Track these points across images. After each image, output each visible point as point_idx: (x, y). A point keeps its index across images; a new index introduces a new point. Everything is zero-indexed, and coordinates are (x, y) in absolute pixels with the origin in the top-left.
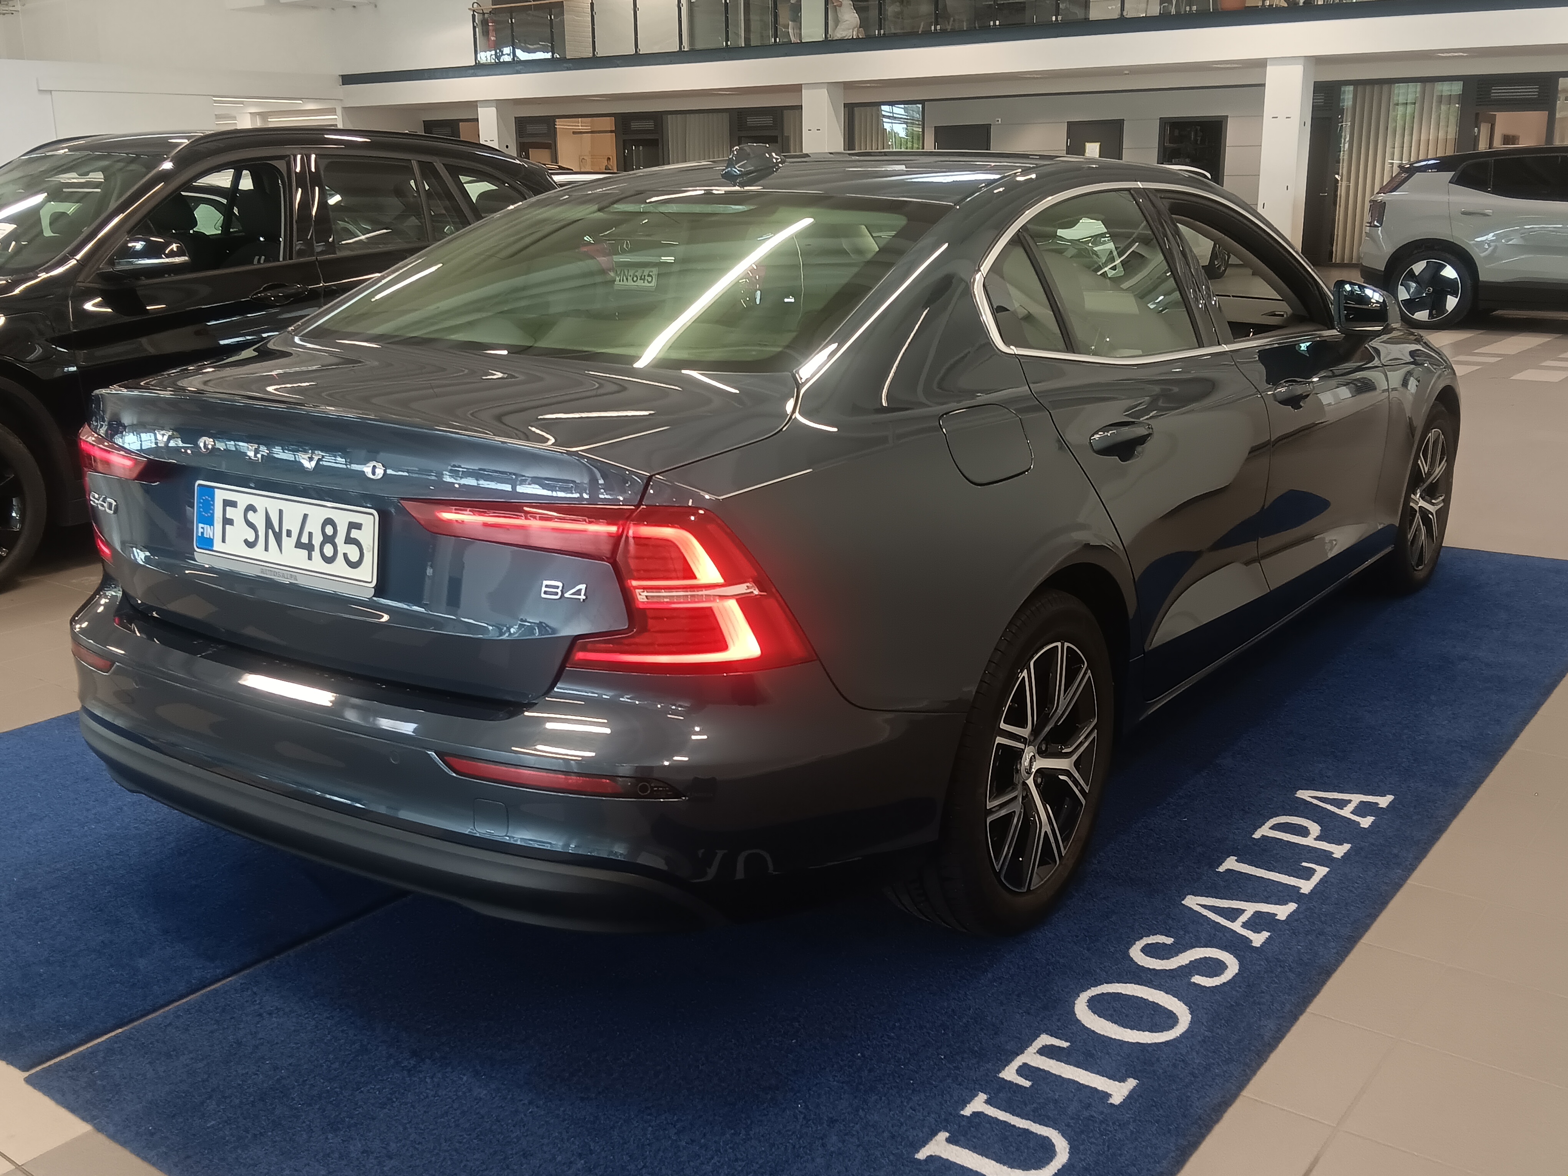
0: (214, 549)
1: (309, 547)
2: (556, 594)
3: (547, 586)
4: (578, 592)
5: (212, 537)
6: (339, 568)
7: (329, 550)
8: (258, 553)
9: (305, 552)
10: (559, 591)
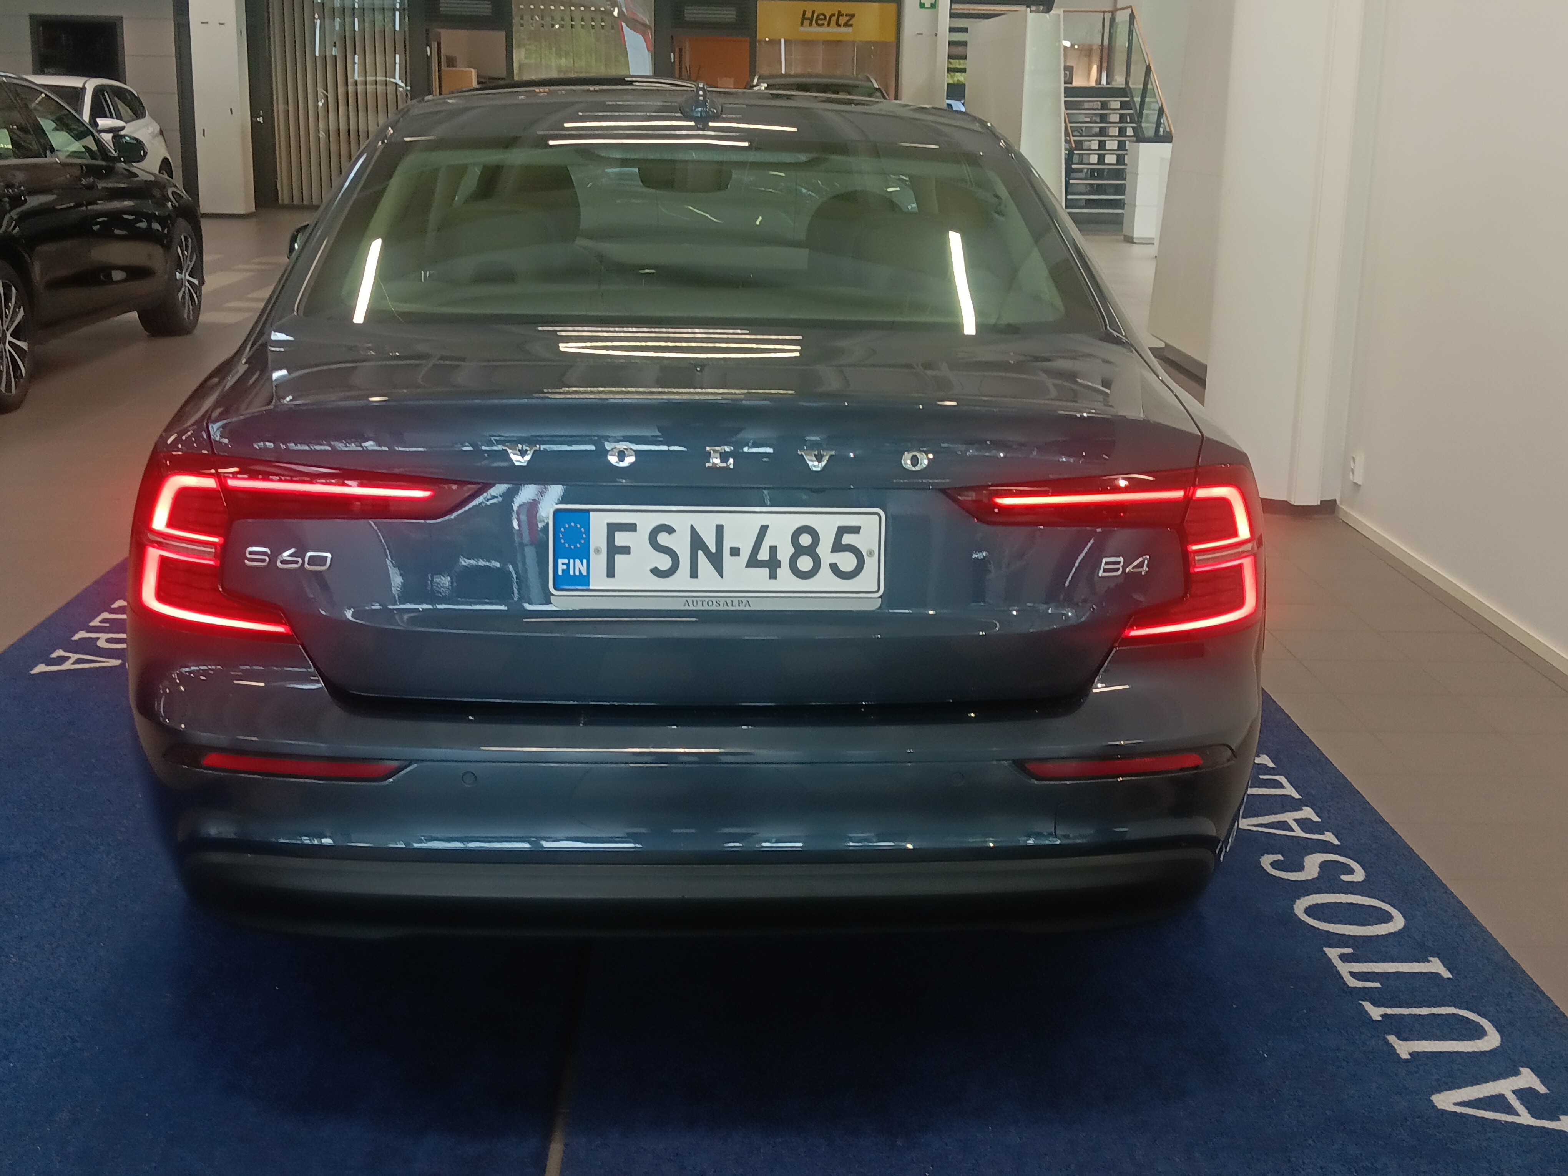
0: (591, 587)
1: (773, 565)
2: (1118, 569)
3: (1106, 563)
4: (1141, 565)
5: (585, 573)
6: (825, 581)
7: (804, 564)
8: (681, 580)
9: (766, 571)
10: (1120, 566)
